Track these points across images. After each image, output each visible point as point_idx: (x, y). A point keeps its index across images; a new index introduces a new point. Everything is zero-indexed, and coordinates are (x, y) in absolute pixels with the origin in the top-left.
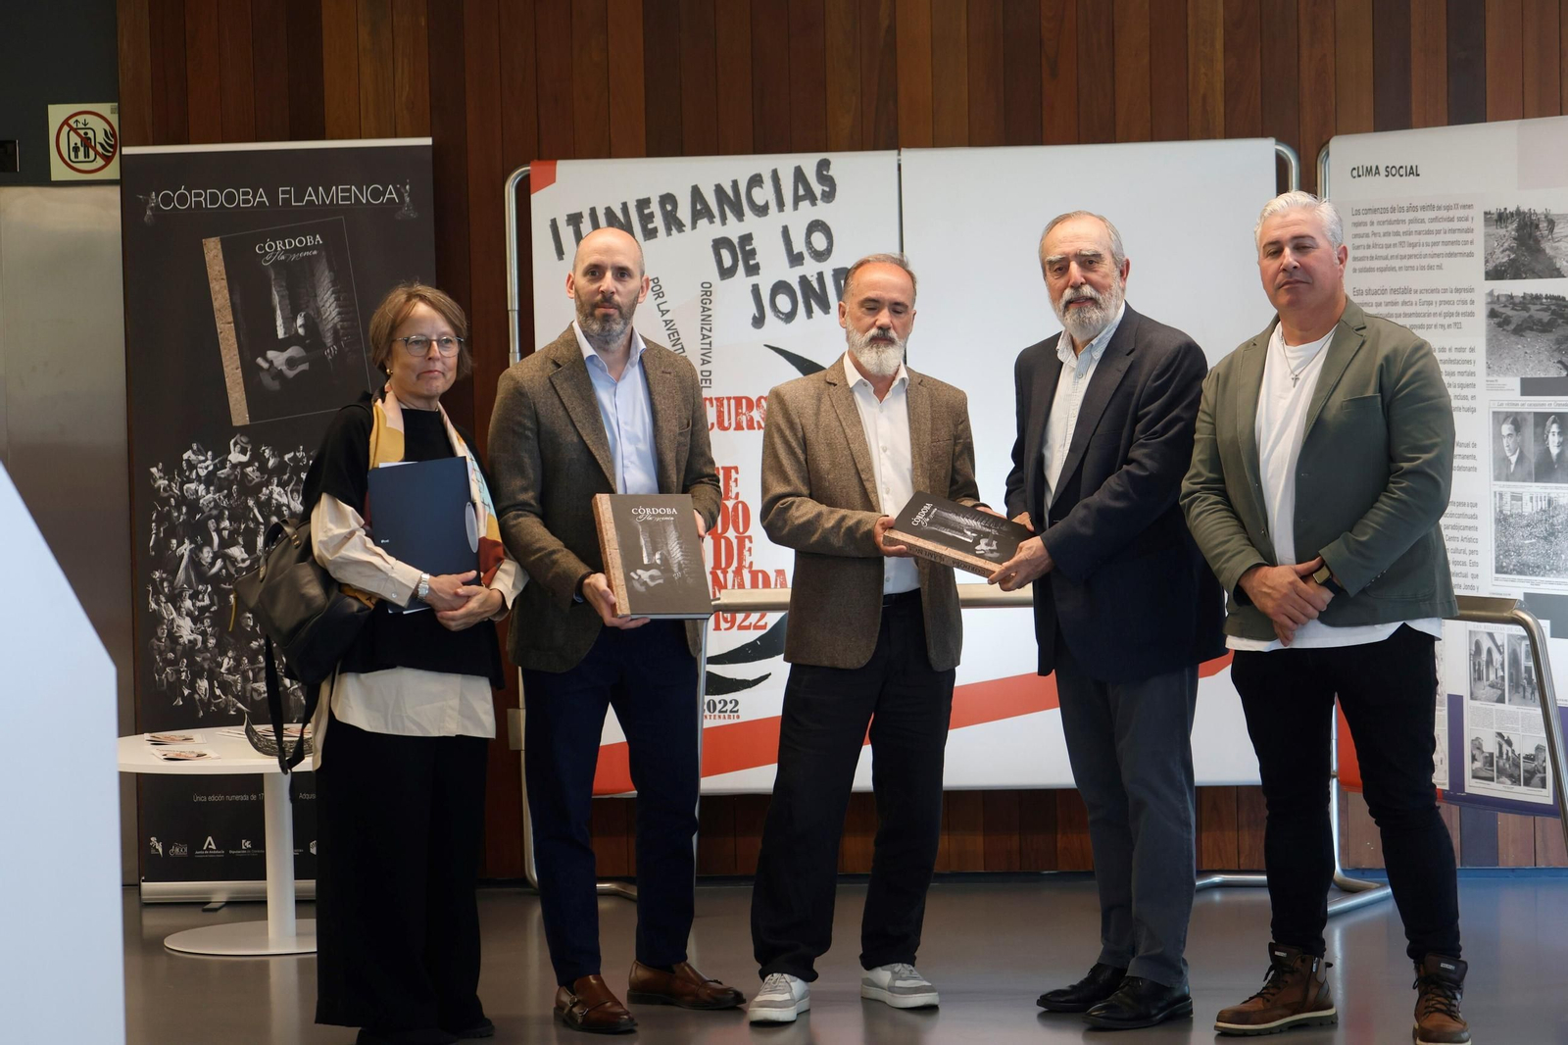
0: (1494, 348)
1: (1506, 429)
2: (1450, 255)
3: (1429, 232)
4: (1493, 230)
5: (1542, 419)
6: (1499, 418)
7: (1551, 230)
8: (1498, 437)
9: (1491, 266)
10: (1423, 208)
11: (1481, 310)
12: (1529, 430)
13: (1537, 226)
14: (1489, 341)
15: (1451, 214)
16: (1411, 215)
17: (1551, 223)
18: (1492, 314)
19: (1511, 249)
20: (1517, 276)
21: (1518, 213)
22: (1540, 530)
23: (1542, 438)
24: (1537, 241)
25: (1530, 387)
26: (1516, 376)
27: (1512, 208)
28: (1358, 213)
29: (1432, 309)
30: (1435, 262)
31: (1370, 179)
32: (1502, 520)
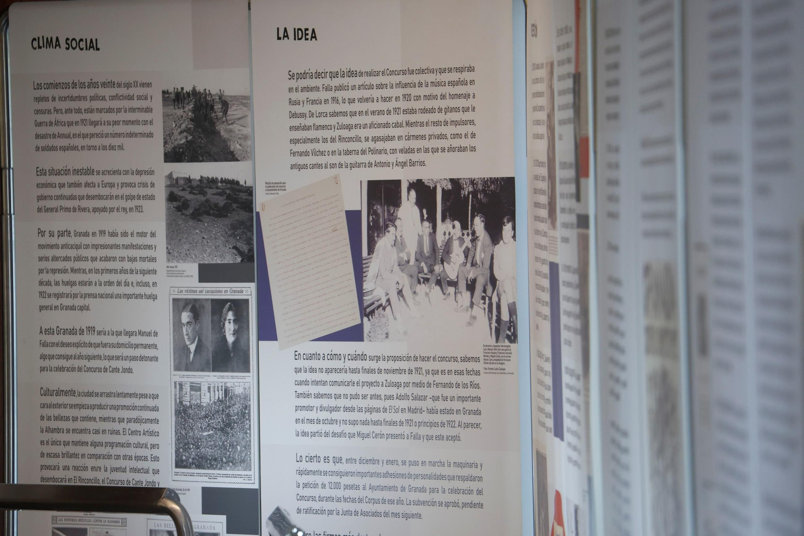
0: (173, 233)
1: (186, 317)
2: (131, 135)
3: (110, 110)
4: (171, 110)
5: (219, 306)
6: (179, 305)
7: (225, 112)
8: (177, 325)
9: (170, 147)
10: (104, 85)
11: (161, 193)
12: (207, 318)
13: (212, 108)
14: (169, 226)
15: (132, 91)
16: (91, 92)
17: (225, 105)
18: (171, 198)
19: (187, 130)
20: (194, 159)
21: (194, 93)
22: (217, 421)
23: (219, 327)
24: (213, 124)
25: (208, 273)
26: (195, 261)
27: (188, 88)
28: (39, 87)
29: (115, 191)
30: (116, 142)
31: (51, 50)
32: (183, 412)
